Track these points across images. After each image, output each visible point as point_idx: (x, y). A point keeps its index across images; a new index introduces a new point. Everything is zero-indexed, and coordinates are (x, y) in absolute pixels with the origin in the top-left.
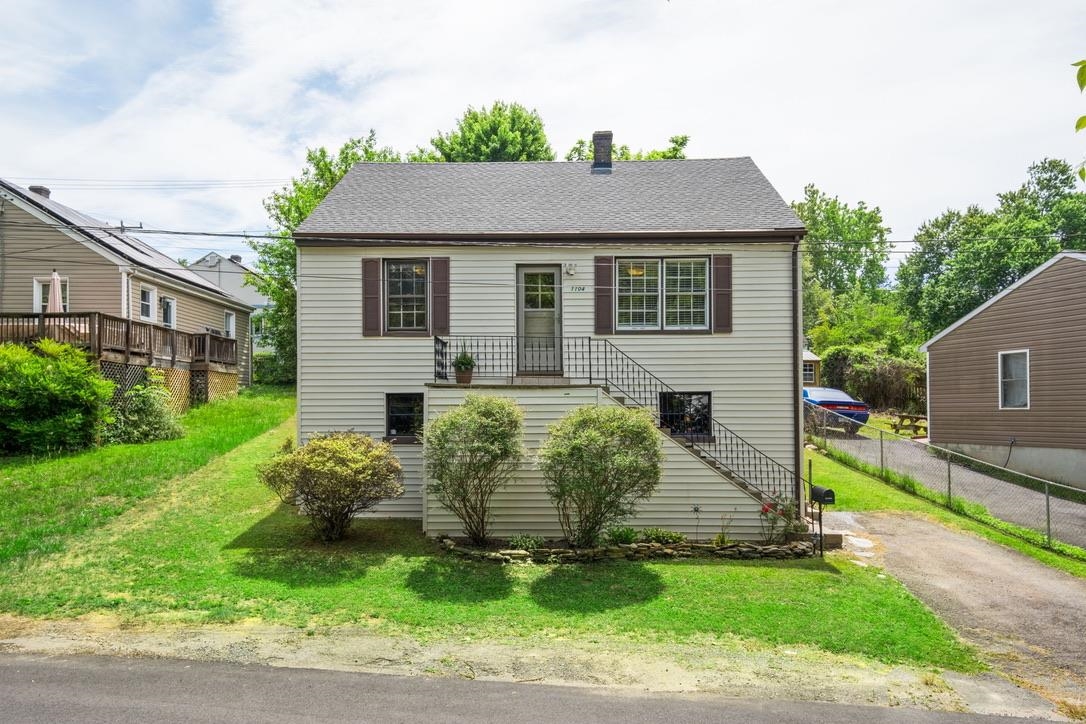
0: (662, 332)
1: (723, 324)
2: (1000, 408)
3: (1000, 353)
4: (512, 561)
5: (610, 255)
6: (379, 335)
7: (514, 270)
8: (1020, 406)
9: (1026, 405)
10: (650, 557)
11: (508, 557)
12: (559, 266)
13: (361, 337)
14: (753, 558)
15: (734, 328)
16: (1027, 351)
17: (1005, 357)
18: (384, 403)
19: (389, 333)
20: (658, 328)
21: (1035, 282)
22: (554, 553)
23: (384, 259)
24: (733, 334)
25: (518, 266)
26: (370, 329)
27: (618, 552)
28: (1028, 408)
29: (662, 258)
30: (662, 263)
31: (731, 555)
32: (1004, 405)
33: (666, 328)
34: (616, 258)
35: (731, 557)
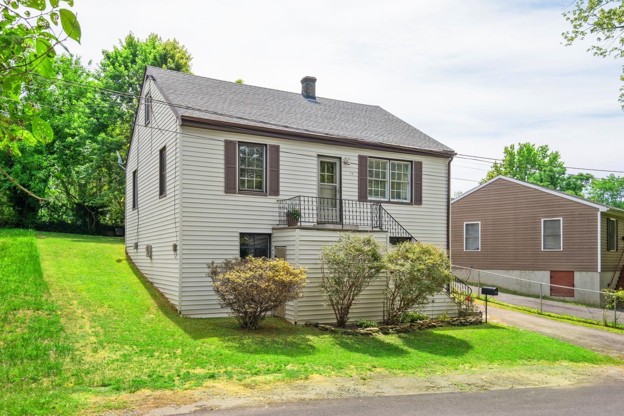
0: (389, 202)
1: (418, 200)
2: (465, 250)
3: (465, 223)
5: (366, 155)
6: (236, 193)
7: (316, 158)
8: (474, 249)
9: (478, 249)
10: (427, 328)
11: (370, 332)
12: (340, 158)
13: (223, 193)
14: (467, 325)
15: (423, 202)
16: (480, 222)
17: (467, 225)
18: (238, 239)
19: (241, 192)
21: (484, 189)
22: (390, 328)
23: (239, 142)
24: (422, 206)
25: (318, 155)
26: (229, 189)
28: (480, 250)
29: (390, 159)
30: (389, 162)
31: (457, 324)
32: (466, 249)
33: (391, 200)
34: (369, 157)
35: (458, 325)
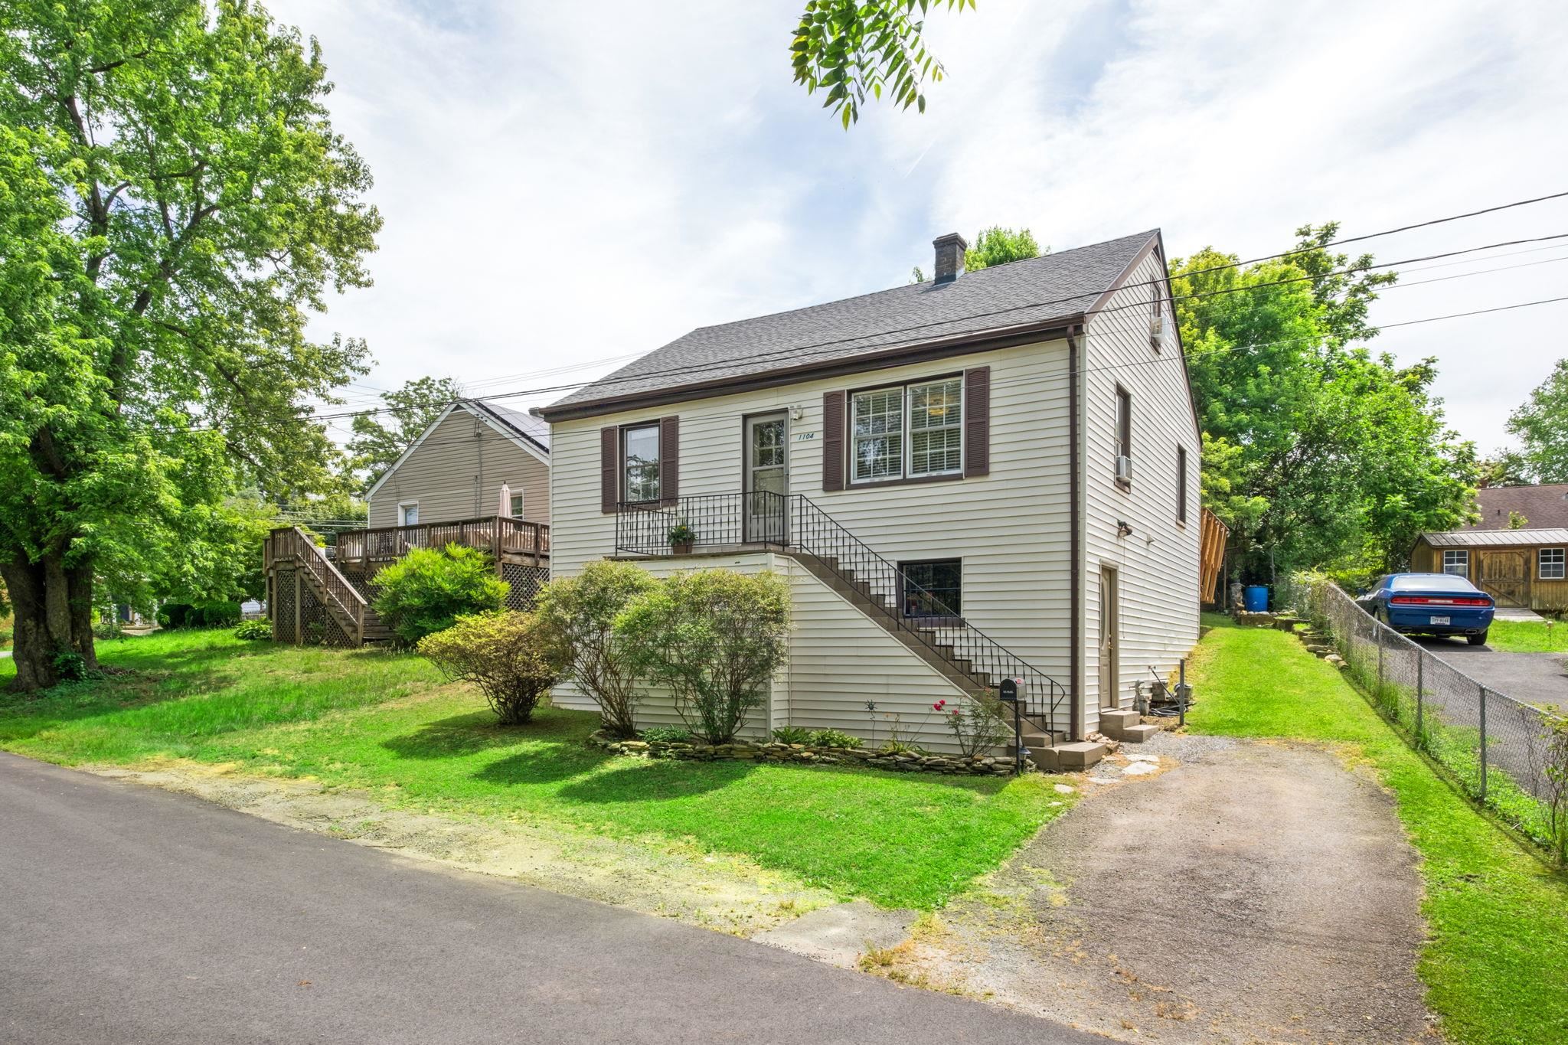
0: (905, 482)
1: (979, 465)
4: (627, 752)
5: (842, 389)
6: (615, 512)
7: (740, 422)
10: (785, 761)
11: (624, 748)
12: (785, 411)
13: (601, 515)
15: (992, 468)
19: (627, 507)
20: (900, 477)
22: (673, 748)
23: (621, 426)
24: (991, 477)
25: (746, 417)
26: (608, 505)
27: (743, 750)
29: (905, 383)
30: (905, 392)
33: (909, 476)
34: (850, 392)
